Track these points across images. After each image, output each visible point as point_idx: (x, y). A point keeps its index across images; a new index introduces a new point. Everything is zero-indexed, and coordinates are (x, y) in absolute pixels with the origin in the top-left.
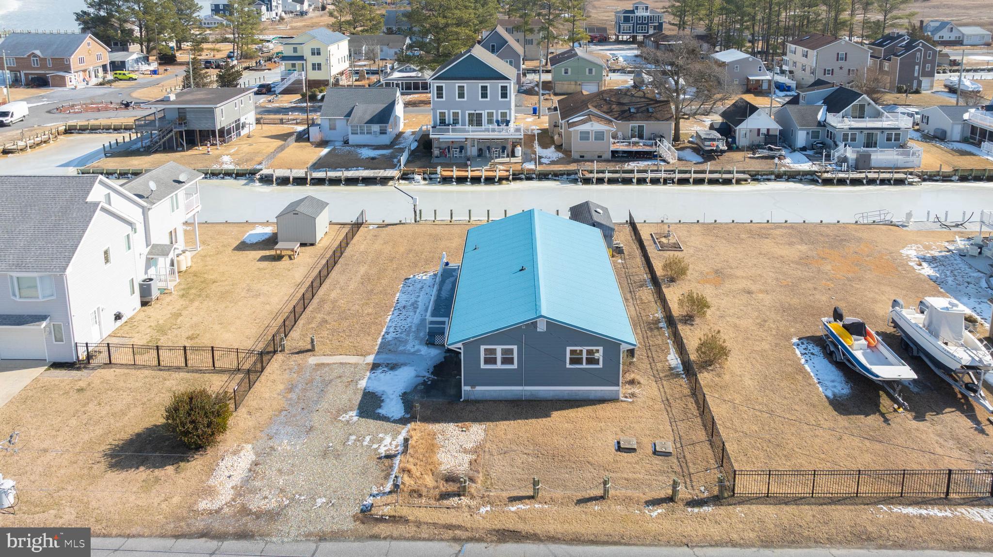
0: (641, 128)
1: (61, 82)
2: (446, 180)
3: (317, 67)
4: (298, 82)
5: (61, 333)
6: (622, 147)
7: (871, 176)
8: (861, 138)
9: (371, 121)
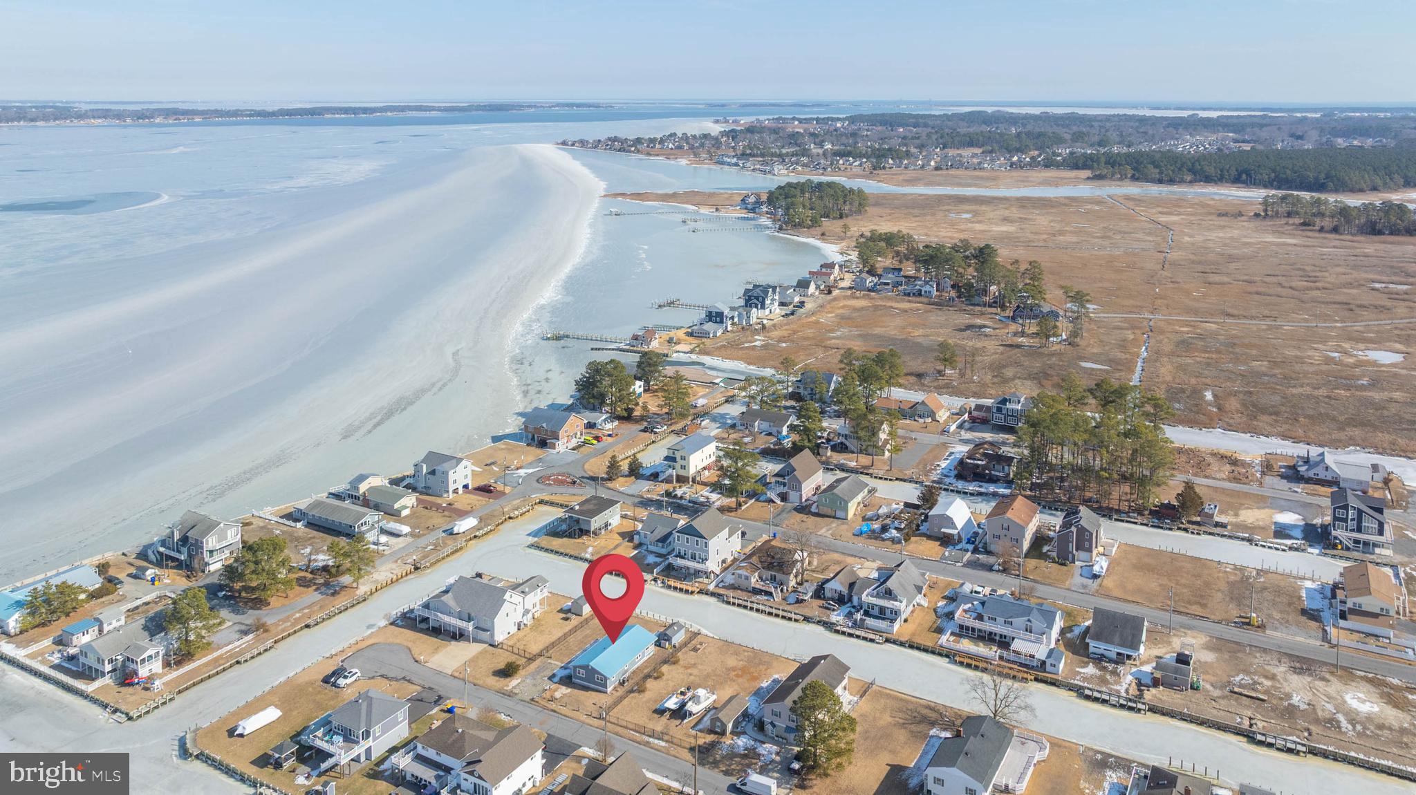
0: (775, 576)
1: (553, 447)
2: (669, 587)
3: (683, 467)
4: (671, 476)
5: (492, 636)
6: (760, 585)
7: (863, 634)
8: (876, 612)
9: (658, 541)
